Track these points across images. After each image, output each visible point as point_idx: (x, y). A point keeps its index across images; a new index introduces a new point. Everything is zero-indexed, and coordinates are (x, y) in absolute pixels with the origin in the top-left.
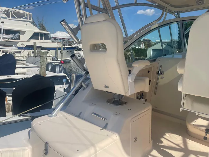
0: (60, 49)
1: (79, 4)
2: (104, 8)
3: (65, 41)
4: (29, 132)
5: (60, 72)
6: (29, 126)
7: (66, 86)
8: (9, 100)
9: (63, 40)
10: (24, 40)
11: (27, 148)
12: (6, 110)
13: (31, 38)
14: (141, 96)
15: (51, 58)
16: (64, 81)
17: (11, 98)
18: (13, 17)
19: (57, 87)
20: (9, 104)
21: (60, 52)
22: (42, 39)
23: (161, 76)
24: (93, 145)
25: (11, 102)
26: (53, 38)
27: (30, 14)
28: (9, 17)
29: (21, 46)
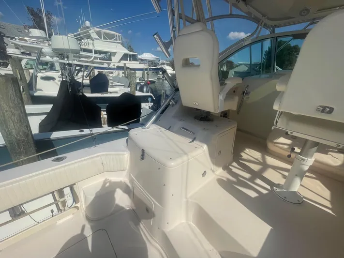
0: (146, 69)
1: (173, 15)
2: (197, 20)
3: (151, 63)
4: (127, 140)
5: (147, 92)
6: (127, 135)
7: (151, 104)
8: (104, 114)
9: (149, 61)
10: (115, 61)
11: (125, 153)
12: (102, 122)
13: (121, 59)
14: (225, 114)
15: (139, 78)
16: (149, 99)
17: (105, 113)
18: (105, 38)
19: (143, 105)
20: (104, 118)
21: (147, 73)
22: (130, 60)
23: (246, 96)
24: (186, 154)
25: (106, 116)
26: (140, 59)
27: (120, 35)
28: (101, 38)
29: (113, 67)
